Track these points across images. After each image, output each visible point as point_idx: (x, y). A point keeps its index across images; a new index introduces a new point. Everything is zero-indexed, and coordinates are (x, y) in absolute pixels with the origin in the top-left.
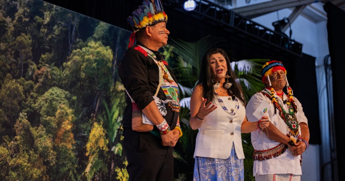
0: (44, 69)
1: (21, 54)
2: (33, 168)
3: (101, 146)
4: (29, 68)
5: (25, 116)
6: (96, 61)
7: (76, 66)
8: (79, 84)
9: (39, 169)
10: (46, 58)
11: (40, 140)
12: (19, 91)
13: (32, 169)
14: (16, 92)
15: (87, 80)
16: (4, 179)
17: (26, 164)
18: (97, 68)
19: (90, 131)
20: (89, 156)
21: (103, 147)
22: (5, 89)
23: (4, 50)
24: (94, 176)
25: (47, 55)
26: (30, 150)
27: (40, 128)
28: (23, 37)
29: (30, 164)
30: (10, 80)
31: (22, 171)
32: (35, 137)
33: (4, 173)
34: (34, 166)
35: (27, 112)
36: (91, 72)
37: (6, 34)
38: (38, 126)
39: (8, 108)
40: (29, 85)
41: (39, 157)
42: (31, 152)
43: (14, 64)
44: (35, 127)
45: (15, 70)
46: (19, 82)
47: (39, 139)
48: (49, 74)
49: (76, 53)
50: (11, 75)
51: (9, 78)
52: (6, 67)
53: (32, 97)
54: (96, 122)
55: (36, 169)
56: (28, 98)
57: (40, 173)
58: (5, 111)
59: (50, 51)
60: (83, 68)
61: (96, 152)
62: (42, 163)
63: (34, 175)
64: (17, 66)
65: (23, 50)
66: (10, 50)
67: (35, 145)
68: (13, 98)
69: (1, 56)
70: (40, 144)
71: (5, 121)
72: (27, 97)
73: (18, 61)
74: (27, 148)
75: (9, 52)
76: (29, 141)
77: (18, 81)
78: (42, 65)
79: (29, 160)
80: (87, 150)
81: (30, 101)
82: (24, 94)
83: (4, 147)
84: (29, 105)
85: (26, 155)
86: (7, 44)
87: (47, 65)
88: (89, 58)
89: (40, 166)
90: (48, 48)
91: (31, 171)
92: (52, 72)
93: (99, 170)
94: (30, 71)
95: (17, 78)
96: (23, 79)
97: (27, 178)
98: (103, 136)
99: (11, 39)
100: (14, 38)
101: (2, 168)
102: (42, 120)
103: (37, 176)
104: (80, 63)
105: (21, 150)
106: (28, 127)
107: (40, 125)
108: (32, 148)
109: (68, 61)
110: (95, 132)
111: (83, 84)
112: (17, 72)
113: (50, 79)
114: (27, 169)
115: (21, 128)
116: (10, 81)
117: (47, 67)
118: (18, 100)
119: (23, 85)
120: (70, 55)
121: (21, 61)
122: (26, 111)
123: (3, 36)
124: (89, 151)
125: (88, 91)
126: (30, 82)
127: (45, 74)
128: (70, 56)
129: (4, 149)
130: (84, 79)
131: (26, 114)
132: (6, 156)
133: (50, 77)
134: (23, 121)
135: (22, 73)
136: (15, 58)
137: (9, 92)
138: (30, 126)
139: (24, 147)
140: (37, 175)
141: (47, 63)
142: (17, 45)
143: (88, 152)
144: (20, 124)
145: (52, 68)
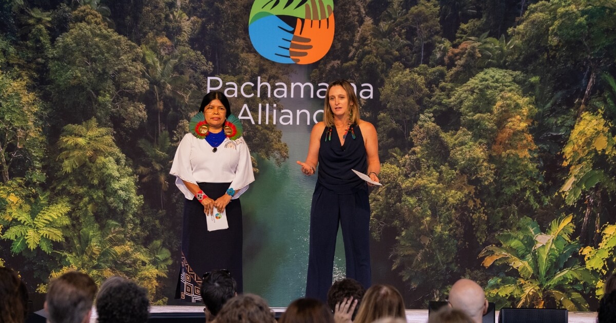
0: (466, 44)
1: (420, 31)
2: (447, 190)
3: (599, 148)
4: (436, 48)
5: (430, 118)
6: (583, 13)
7: (538, 29)
8: (546, 56)
9: (460, 191)
10: (469, 28)
11: (462, 150)
12: (418, 84)
13: (446, 192)
14: (412, 87)
15: (563, 46)
16: (392, 206)
17: (433, 184)
18: (587, 24)
19: (572, 128)
20: (570, 166)
21: (604, 150)
22: (391, 85)
23: (386, 31)
24: (584, 196)
25: (472, 23)
26: (441, 164)
27: (459, 132)
28: (423, 6)
29: (441, 184)
30: (400, 70)
31: (427, 195)
32: (451, 145)
33: (393, 199)
34: (449, 186)
35: (435, 112)
36: (572, 32)
37: (389, 7)
38: (457, 130)
39: (398, 110)
40: (437, 73)
41: (460, 174)
42: (443, 168)
43: (406, 48)
44: (450, 131)
45: (408, 55)
46: (417, 72)
47: (458, 148)
48: (477, 50)
49: (536, 9)
50: (401, 64)
51: (398, 68)
52: (391, 54)
53: (443, 89)
54: (585, 111)
55: (453, 191)
56: (436, 92)
57: (461, 197)
58: (392, 115)
59: (478, 16)
60: (553, 30)
61: (587, 159)
62: (466, 182)
63: (451, 199)
64: (411, 49)
65: (422, 25)
66: (397, 29)
67: (451, 158)
68: (406, 95)
69: (382, 40)
70: (461, 154)
71: (394, 129)
72: (433, 91)
73: (413, 42)
74: (435, 163)
75: (396, 31)
76: (440, 152)
77: (415, 70)
78: (462, 40)
79: (440, 180)
80: (566, 157)
81: (440, 95)
82: (426, 87)
83: (391, 163)
84: (437, 101)
85: (434, 173)
86: (392, 21)
87: (473, 38)
88: (567, 11)
89: (462, 187)
90: (473, 12)
91: (445, 194)
92: (483, 46)
93: (594, 187)
94: (438, 53)
95: (411, 67)
96: (426, 65)
97: (437, 203)
98: (603, 132)
99: (399, 14)
100: (404, 10)
101: (390, 192)
102: (464, 120)
103: (456, 201)
104: (548, 22)
105: (424, 166)
106: (437, 132)
107: (461, 127)
108: (446, 161)
109: (519, 24)
110: (584, 128)
111: (554, 56)
112: (412, 58)
113: (479, 58)
114: (435, 191)
115: (422, 135)
116: (400, 72)
117: (473, 42)
118: (416, 97)
119: (425, 75)
120: (524, 13)
121: (420, 40)
122: (431, 110)
123: (385, 12)
124: (570, 158)
125: (566, 64)
126: (440, 68)
127: (469, 53)
128: (522, 16)
129: (393, 166)
130: (557, 46)
131: (431, 115)
132: (395, 175)
133: (480, 55)
134: (426, 125)
135: (422, 58)
136: (407, 39)
137: (397, 87)
138: (440, 130)
139: (429, 161)
140: (456, 199)
141: (473, 34)
142: (410, 19)
143: (567, 160)
144: (422, 130)
145: (483, 40)
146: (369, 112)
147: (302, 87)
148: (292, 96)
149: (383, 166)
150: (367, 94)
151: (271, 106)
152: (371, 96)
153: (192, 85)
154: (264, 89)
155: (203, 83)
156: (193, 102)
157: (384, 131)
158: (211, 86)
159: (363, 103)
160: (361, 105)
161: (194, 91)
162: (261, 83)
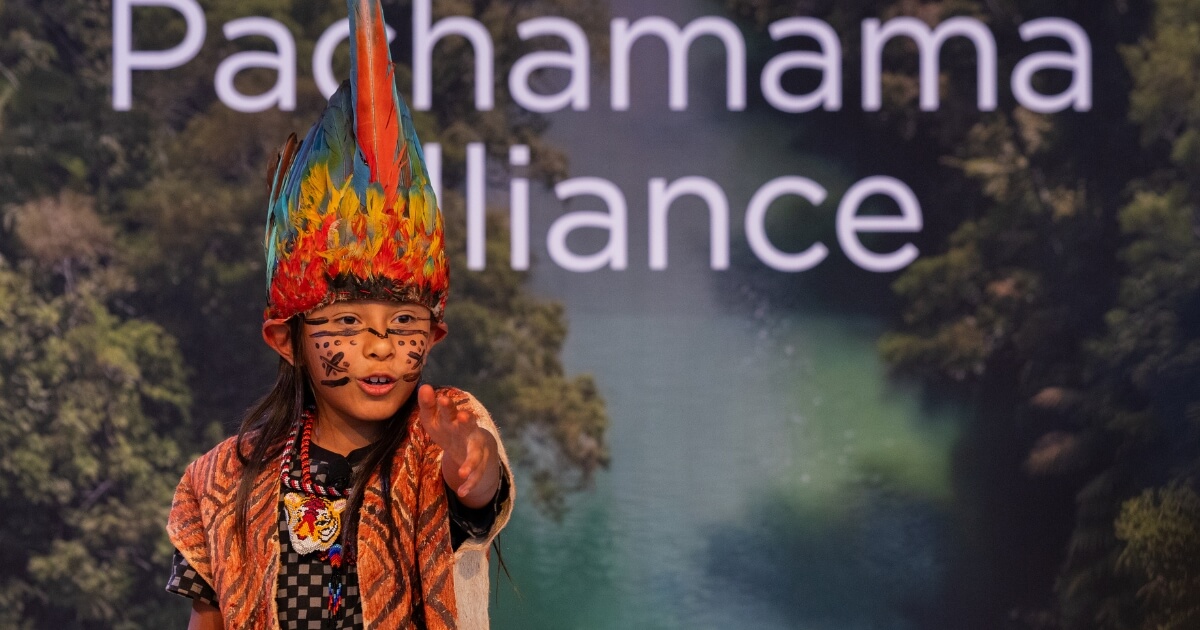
146: (1071, 186)
147: (679, 42)
148: (620, 98)
149: (1157, 502)
150: (1052, 81)
151: (497, 156)
152: (1080, 94)
153: (24, 40)
154: (453, 58)
155: (90, 24)
156: (27, 142)
157: (1162, 295)
158: (140, 44)
159: (1032, 135)
160: (1020, 145)
161: (34, 79)
162: (435, 19)
